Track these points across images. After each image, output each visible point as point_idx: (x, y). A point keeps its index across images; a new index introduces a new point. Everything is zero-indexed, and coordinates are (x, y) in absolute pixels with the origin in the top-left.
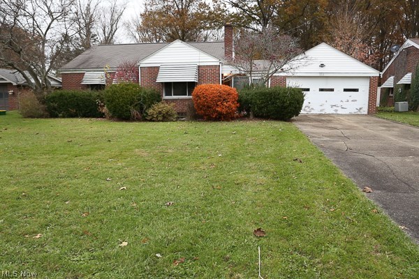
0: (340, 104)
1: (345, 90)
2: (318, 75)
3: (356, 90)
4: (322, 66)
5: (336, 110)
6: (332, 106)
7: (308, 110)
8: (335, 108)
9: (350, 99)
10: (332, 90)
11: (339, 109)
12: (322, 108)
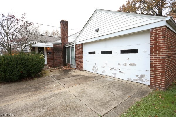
0: (118, 67)
1: (123, 52)
2: (96, 39)
3: (135, 51)
4: (97, 30)
5: (115, 74)
6: (111, 69)
7: (95, 70)
8: (113, 71)
9: (128, 63)
10: (110, 52)
11: (117, 72)
12: (103, 69)
